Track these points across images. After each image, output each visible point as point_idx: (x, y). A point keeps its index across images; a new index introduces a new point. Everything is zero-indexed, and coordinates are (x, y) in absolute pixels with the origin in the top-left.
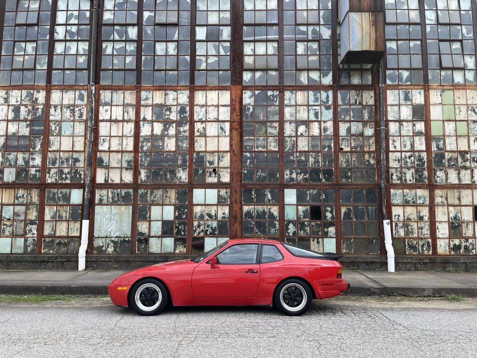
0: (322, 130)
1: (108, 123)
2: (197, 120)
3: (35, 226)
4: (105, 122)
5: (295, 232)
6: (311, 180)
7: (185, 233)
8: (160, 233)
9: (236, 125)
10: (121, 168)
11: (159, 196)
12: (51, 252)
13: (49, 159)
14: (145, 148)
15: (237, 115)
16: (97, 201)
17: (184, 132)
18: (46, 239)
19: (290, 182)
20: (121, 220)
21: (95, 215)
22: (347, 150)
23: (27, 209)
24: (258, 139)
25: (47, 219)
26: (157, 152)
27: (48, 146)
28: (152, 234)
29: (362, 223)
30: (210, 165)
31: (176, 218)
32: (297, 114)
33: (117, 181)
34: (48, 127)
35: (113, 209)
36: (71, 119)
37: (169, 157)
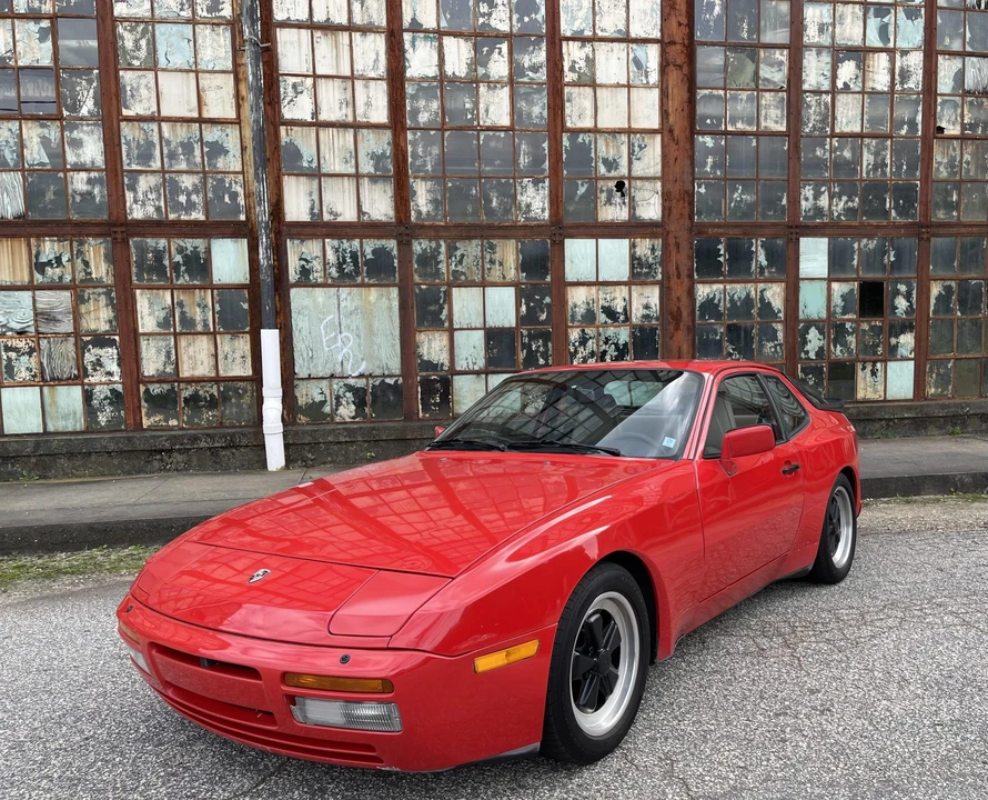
0: (897, 77)
1: (303, 31)
2: (568, 34)
3: (112, 351)
4: (295, 31)
5: (821, 348)
6: (865, 213)
7: (546, 360)
8: (481, 363)
9: (676, 52)
10: (357, 176)
11: (471, 258)
12: (173, 422)
13: (128, 143)
14: (423, 118)
15: (680, 24)
16: (293, 276)
17: (535, 69)
18: (151, 387)
19: (813, 218)
20: (370, 327)
21: (293, 315)
22: (952, 133)
23: (79, 299)
24: (735, 98)
25: (146, 331)
26: (460, 129)
27: (118, 101)
28: (461, 365)
29: (975, 323)
30: (610, 172)
31: (521, 320)
32: (837, 26)
33: (349, 215)
34: (110, 38)
35: (343, 296)
36: (182, 13)
37: (493, 144)
